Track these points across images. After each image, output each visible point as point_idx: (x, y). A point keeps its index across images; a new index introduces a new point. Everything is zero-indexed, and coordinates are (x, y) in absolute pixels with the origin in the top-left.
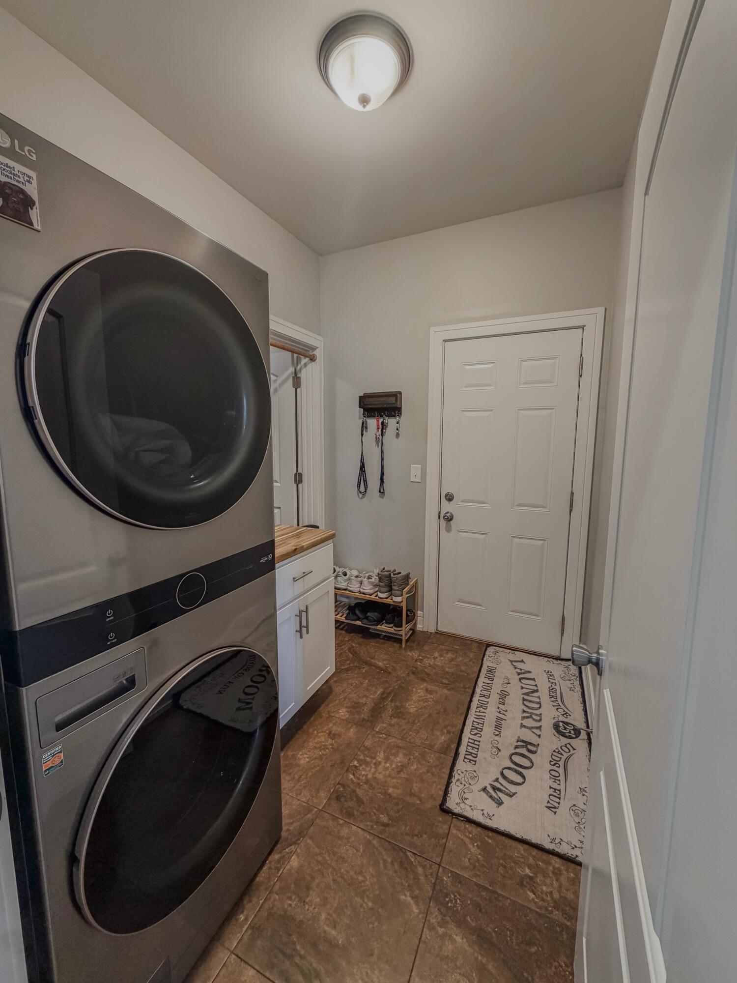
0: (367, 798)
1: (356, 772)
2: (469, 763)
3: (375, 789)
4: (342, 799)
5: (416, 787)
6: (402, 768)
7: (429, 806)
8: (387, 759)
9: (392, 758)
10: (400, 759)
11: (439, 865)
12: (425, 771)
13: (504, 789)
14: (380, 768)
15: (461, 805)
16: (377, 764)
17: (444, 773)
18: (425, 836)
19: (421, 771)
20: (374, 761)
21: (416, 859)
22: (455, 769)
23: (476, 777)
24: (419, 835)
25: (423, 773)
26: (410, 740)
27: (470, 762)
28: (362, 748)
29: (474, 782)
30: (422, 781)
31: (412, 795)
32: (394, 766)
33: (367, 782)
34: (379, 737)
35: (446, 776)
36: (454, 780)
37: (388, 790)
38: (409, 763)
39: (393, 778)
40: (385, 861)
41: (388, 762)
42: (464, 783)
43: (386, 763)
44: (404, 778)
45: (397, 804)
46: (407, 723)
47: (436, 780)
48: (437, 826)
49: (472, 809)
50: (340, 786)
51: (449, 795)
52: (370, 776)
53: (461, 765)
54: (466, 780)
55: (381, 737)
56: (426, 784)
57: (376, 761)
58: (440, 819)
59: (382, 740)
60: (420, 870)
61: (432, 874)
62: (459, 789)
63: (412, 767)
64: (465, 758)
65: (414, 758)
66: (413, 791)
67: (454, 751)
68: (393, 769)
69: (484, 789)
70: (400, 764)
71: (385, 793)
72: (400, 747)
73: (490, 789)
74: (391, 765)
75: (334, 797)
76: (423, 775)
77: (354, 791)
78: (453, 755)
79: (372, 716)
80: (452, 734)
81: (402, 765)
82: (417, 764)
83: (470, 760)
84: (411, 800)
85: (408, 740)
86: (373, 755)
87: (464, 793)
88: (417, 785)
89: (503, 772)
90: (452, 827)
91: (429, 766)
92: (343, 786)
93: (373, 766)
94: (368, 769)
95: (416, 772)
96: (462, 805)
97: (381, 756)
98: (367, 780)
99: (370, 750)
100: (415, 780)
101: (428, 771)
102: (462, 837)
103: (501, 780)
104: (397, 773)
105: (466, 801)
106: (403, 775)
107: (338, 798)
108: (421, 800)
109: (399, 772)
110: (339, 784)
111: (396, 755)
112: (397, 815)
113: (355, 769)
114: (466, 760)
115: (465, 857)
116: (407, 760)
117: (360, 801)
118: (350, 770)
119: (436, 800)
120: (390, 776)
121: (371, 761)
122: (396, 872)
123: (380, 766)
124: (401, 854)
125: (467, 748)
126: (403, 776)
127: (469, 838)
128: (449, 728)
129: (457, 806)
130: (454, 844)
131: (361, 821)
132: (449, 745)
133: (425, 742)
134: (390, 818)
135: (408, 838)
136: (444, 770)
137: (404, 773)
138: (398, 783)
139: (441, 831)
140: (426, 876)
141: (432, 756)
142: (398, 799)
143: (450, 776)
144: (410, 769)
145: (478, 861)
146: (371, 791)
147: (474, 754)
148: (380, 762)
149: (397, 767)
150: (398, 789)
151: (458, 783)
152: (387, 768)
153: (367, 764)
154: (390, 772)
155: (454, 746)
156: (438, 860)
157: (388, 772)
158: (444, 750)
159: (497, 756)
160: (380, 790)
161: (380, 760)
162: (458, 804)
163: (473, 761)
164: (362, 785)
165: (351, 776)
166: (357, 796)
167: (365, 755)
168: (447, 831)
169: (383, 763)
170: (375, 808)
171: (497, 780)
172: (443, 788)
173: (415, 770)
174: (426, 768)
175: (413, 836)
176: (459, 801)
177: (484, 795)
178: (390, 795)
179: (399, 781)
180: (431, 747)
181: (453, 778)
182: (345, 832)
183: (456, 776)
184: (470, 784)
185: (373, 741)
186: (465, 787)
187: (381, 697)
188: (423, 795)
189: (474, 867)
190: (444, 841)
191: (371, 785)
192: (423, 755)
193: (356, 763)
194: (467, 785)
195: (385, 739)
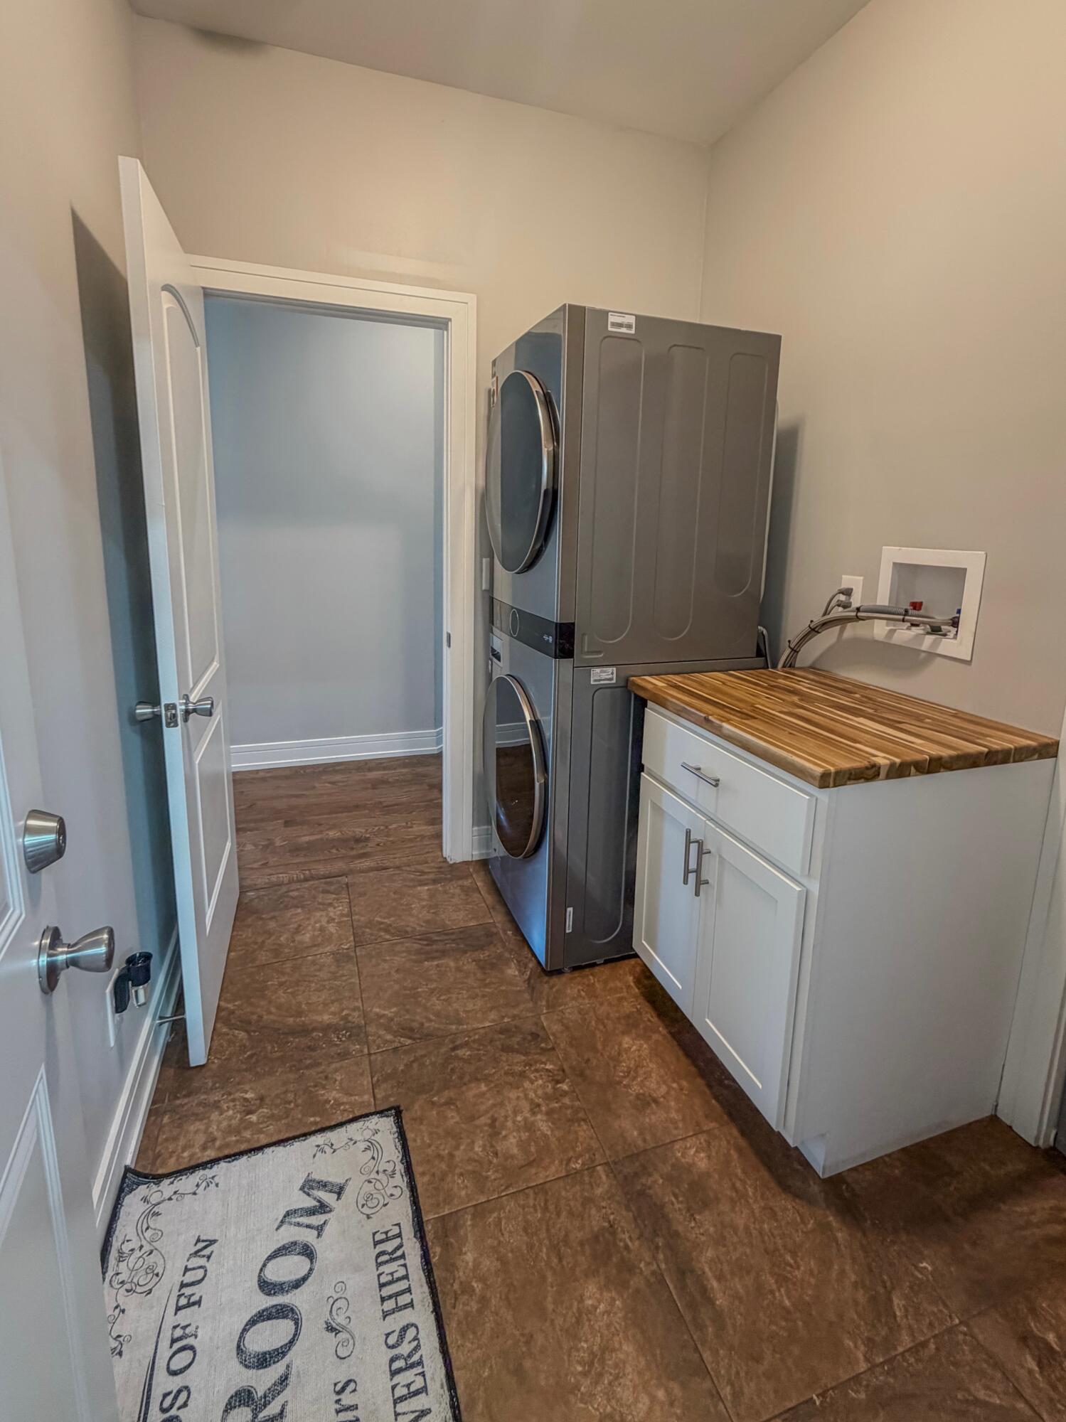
0: (504, 1059)
1: (549, 1076)
2: (385, 1230)
3: (505, 1074)
4: (529, 1038)
5: (452, 1117)
6: (495, 1130)
7: (417, 1107)
8: (529, 1127)
9: (525, 1135)
10: (511, 1143)
11: (370, 1054)
12: (457, 1153)
13: (302, 1220)
14: (525, 1106)
15: (371, 1133)
16: (535, 1108)
17: (423, 1174)
18: (402, 1067)
19: (462, 1148)
20: (543, 1108)
21: (400, 1042)
22: (407, 1193)
23: (363, 1206)
24: (409, 1066)
25: (457, 1148)
26: (527, 1196)
27: (386, 1233)
28: (581, 1115)
29: (362, 1192)
30: (449, 1133)
31: (449, 1103)
32: (509, 1124)
33: (522, 1075)
34: (580, 1156)
35: (417, 1170)
36: (400, 1168)
37: (486, 1085)
38: (492, 1146)
39: (494, 1105)
40: (431, 1021)
41: (522, 1123)
42: (381, 1176)
43: (525, 1119)
44: (479, 1117)
45: (461, 1078)
46: (566, 1235)
47: (429, 1151)
48: (392, 1087)
49: (351, 1139)
50: (550, 1047)
51: (396, 1135)
52: (527, 1084)
53: (401, 1211)
54: (379, 1186)
55: (577, 1158)
56: (440, 1131)
57: (541, 1111)
58: (392, 1099)
59: (571, 1154)
60: (389, 1037)
61: (374, 1041)
62: (385, 1159)
63: (481, 1142)
64: (399, 1235)
65: (490, 1162)
66: (452, 1107)
67: (430, 1237)
68: (506, 1117)
69: (340, 1191)
70: (504, 1133)
71: (486, 1079)
72: (530, 1164)
73: (328, 1198)
74: (514, 1122)
75: (541, 1033)
76: (454, 1143)
77: (526, 1054)
78: (428, 1228)
79: (642, 1193)
80: (456, 1286)
81: (498, 1134)
82: (478, 1154)
83: (387, 1239)
84: (447, 1094)
85: (531, 1192)
86: (556, 1116)
87: (373, 1158)
88: (452, 1122)
89: (312, 1263)
90: (372, 1100)
91: (456, 1166)
92: (544, 1051)
93: (537, 1101)
94: (540, 1092)
95: (469, 1141)
96: (368, 1134)
97: (544, 1126)
98: (525, 1077)
99: (569, 1120)
100: (463, 1126)
101: (451, 1156)
102: (353, 1098)
103: (309, 1237)
104: (496, 1115)
105: (362, 1145)
106: (484, 1120)
107: (535, 1036)
108: (433, 1103)
109: (494, 1120)
110: (553, 1049)
111: (523, 1145)
112: (452, 1066)
113: (556, 1078)
114: (396, 1231)
115: (342, 1080)
116: (499, 1148)
117: (507, 1049)
118: (561, 1073)
119: (414, 1119)
120: (502, 1104)
121: (547, 1105)
122: (413, 1021)
123: (528, 1108)
124: (418, 1036)
125: (405, 1266)
126: (482, 1118)
127: (343, 1104)
128: (474, 1306)
129: (376, 1127)
130: (362, 1085)
131: (486, 1033)
132: (446, 1246)
133: (495, 1215)
134: (457, 1058)
135: (420, 1052)
136: (426, 1179)
137: (485, 1125)
138: (482, 1103)
139: (384, 1086)
140: (379, 1037)
141: (463, 1193)
142: (465, 1084)
143: (409, 1170)
144: (483, 1137)
145: (324, 1087)
146: (507, 1068)
147: (387, 1262)
148: (534, 1114)
149: (503, 1126)
150: (474, 1096)
151: (390, 1168)
152: (515, 1113)
153: (547, 1097)
154: (507, 1111)
155: (436, 1251)
156: (373, 1058)
157: (509, 1107)
158: (448, 1226)
159: (331, 1301)
160: (496, 1078)
161: (539, 1117)
162: (376, 1132)
163: (381, 1242)
164: (525, 1067)
165: (549, 1067)
166: (518, 1052)
167: (565, 1107)
168: (376, 1091)
169: (528, 1115)
170: (484, 1055)
171: (320, 1229)
172: (410, 1144)
173: (473, 1142)
174: (458, 1159)
175: (416, 1060)
176: (377, 1137)
177: (337, 1180)
178: (479, 1080)
179: (483, 1108)
180: (480, 1212)
181: (403, 1171)
182: (493, 1015)
183: (400, 1180)
184: (370, 1182)
185: (581, 1139)
186: (376, 1169)
187: (692, 1271)
188: (435, 1112)
189: (326, 1078)
190: (375, 1079)
191: (513, 1074)
192: (480, 1182)
193: (565, 1087)
194: (374, 1175)
195: (569, 1160)
